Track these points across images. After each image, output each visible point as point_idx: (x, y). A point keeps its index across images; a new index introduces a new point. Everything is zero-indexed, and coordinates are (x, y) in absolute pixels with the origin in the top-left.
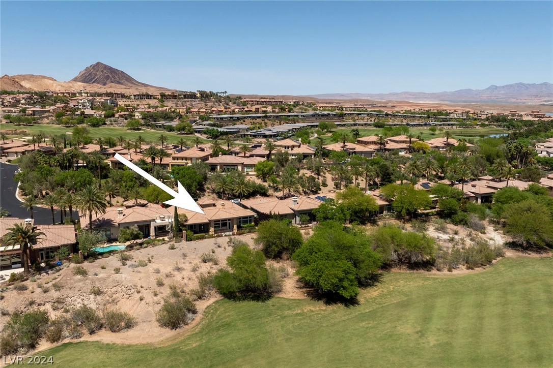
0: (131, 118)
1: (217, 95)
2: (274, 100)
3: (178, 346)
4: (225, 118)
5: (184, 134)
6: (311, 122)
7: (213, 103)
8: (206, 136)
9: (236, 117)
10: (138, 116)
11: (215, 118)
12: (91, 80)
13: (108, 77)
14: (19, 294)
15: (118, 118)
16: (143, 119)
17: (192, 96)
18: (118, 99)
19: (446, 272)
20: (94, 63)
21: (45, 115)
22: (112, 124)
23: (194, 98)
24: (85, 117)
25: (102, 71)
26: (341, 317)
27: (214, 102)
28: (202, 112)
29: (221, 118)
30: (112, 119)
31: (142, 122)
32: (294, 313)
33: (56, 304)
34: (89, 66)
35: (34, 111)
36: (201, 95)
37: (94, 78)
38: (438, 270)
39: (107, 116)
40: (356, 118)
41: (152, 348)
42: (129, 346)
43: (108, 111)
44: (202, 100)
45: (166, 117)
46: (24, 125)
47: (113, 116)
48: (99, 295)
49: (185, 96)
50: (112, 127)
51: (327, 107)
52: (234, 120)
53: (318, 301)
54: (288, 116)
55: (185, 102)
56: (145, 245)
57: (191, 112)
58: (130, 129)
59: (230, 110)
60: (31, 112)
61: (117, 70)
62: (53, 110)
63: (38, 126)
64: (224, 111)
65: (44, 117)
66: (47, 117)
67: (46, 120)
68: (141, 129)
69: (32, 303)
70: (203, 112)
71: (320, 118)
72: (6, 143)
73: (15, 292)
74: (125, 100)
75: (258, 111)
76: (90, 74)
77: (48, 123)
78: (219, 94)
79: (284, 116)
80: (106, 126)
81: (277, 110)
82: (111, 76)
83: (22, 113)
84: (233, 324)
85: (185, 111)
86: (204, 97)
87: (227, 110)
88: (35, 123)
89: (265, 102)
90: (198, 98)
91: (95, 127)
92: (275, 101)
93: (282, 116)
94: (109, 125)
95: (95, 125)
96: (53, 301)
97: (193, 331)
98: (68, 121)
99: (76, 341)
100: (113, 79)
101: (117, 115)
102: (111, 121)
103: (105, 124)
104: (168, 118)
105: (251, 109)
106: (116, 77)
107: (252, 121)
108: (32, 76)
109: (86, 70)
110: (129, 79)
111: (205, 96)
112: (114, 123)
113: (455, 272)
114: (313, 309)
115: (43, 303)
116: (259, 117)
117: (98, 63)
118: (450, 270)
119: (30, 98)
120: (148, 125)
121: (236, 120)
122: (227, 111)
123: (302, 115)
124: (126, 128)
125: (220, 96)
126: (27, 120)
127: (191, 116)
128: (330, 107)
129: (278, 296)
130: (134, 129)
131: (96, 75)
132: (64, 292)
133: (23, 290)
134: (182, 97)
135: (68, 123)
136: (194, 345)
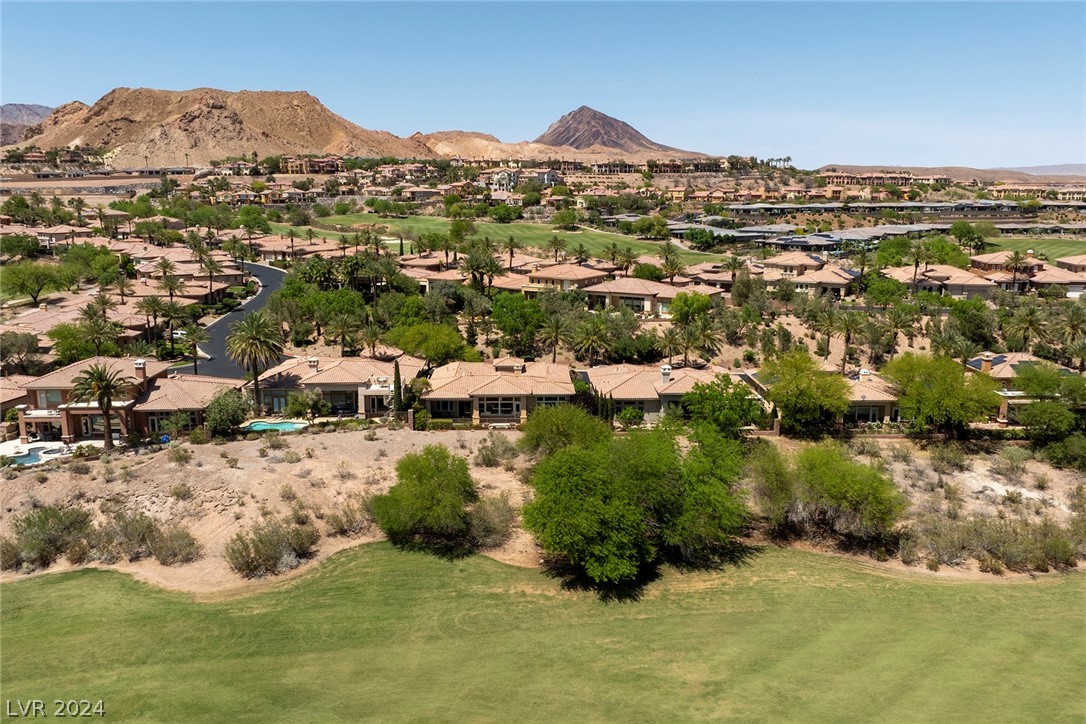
0: (567, 207)
1: (768, 164)
2: (889, 175)
3: (229, 607)
4: (755, 210)
5: (650, 239)
6: (944, 223)
7: (753, 181)
8: (689, 244)
9: (778, 209)
10: (580, 202)
11: (733, 210)
12: (568, 139)
13: (597, 135)
14: (72, 478)
15: (545, 206)
16: (588, 209)
17: (713, 166)
18: (567, 172)
19: (922, 569)
20: (576, 108)
21: (431, 200)
22: (533, 218)
23: (715, 171)
24: (491, 205)
25: (588, 123)
26: (571, 617)
27: (756, 179)
28: (715, 198)
29: (745, 211)
30: (535, 208)
31: (586, 215)
32: (490, 591)
33: (109, 504)
34: (566, 114)
35: (413, 193)
36: (732, 164)
37: (574, 135)
38: (907, 562)
39: (527, 204)
40: (1071, 216)
41: (189, 601)
42: (161, 591)
43: (530, 193)
44: (730, 175)
45: (635, 206)
46: (393, 217)
47: (538, 202)
48: (184, 499)
49: (696, 166)
50: (531, 223)
51: (1015, 191)
52: (771, 215)
53: (553, 578)
54: (898, 208)
55: (695, 178)
56: (332, 427)
57: (695, 198)
58: (559, 228)
59: (776, 194)
60: (409, 195)
61: (615, 120)
62: (446, 191)
63: (413, 220)
64: (763, 197)
65: (428, 204)
66: (433, 204)
67: (430, 209)
68: (577, 229)
69: (81, 496)
70: (719, 198)
71: (975, 213)
72: (315, 244)
73: (68, 474)
74: (579, 174)
75: (838, 198)
76: (567, 128)
77: (431, 215)
78: (774, 163)
79: (891, 207)
80: (522, 222)
81: (882, 196)
82: (602, 132)
83: (395, 197)
84: (360, 589)
85: (682, 195)
86: (736, 169)
87: (771, 194)
88: (412, 214)
89: (869, 178)
90: (723, 170)
91: (504, 222)
92: (892, 178)
93: (886, 207)
94: (527, 219)
95: (504, 219)
96: (108, 498)
97: (277, 588)
98: (459, 210)
99: (105, 567)
100: (606, 137)
101: (543, 202)
102: (532, 213)
103: (521, 217)
104: (638, 208)
105: (824, 193)
106: (613, 133)
107: (811, 217)
108: (461, 133)
109: (560, 121)
110: (636, 137)
111: (739, 167)
112: (536, 215)
113: (945, 572)
114: (529, 590)
115: (92, 497)
116: (831, 210)
117: (583, 109)
118: (933, 567)
119: (422, 171)
120: (591, 221)
121: (777, 214)
122: (770, 197)
123: (931, 208)
124: (552, 226)
125: (775, 168)
126: (398, 208)
127: (691, 206)
128: (1024, 191)
129: (487, 555)
130: (567, 228)
131: (577, 130)
132: (135, 485)
133: (80, 473)
134: (691, 168)
135: (459, 214)
136: (256, 612)
